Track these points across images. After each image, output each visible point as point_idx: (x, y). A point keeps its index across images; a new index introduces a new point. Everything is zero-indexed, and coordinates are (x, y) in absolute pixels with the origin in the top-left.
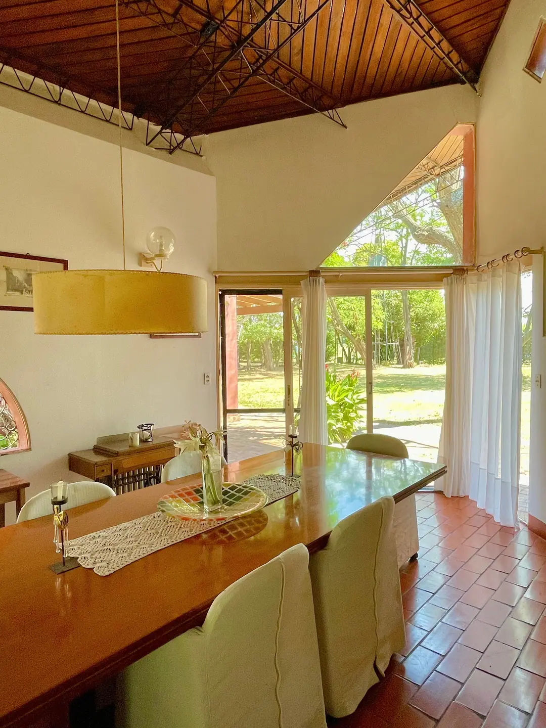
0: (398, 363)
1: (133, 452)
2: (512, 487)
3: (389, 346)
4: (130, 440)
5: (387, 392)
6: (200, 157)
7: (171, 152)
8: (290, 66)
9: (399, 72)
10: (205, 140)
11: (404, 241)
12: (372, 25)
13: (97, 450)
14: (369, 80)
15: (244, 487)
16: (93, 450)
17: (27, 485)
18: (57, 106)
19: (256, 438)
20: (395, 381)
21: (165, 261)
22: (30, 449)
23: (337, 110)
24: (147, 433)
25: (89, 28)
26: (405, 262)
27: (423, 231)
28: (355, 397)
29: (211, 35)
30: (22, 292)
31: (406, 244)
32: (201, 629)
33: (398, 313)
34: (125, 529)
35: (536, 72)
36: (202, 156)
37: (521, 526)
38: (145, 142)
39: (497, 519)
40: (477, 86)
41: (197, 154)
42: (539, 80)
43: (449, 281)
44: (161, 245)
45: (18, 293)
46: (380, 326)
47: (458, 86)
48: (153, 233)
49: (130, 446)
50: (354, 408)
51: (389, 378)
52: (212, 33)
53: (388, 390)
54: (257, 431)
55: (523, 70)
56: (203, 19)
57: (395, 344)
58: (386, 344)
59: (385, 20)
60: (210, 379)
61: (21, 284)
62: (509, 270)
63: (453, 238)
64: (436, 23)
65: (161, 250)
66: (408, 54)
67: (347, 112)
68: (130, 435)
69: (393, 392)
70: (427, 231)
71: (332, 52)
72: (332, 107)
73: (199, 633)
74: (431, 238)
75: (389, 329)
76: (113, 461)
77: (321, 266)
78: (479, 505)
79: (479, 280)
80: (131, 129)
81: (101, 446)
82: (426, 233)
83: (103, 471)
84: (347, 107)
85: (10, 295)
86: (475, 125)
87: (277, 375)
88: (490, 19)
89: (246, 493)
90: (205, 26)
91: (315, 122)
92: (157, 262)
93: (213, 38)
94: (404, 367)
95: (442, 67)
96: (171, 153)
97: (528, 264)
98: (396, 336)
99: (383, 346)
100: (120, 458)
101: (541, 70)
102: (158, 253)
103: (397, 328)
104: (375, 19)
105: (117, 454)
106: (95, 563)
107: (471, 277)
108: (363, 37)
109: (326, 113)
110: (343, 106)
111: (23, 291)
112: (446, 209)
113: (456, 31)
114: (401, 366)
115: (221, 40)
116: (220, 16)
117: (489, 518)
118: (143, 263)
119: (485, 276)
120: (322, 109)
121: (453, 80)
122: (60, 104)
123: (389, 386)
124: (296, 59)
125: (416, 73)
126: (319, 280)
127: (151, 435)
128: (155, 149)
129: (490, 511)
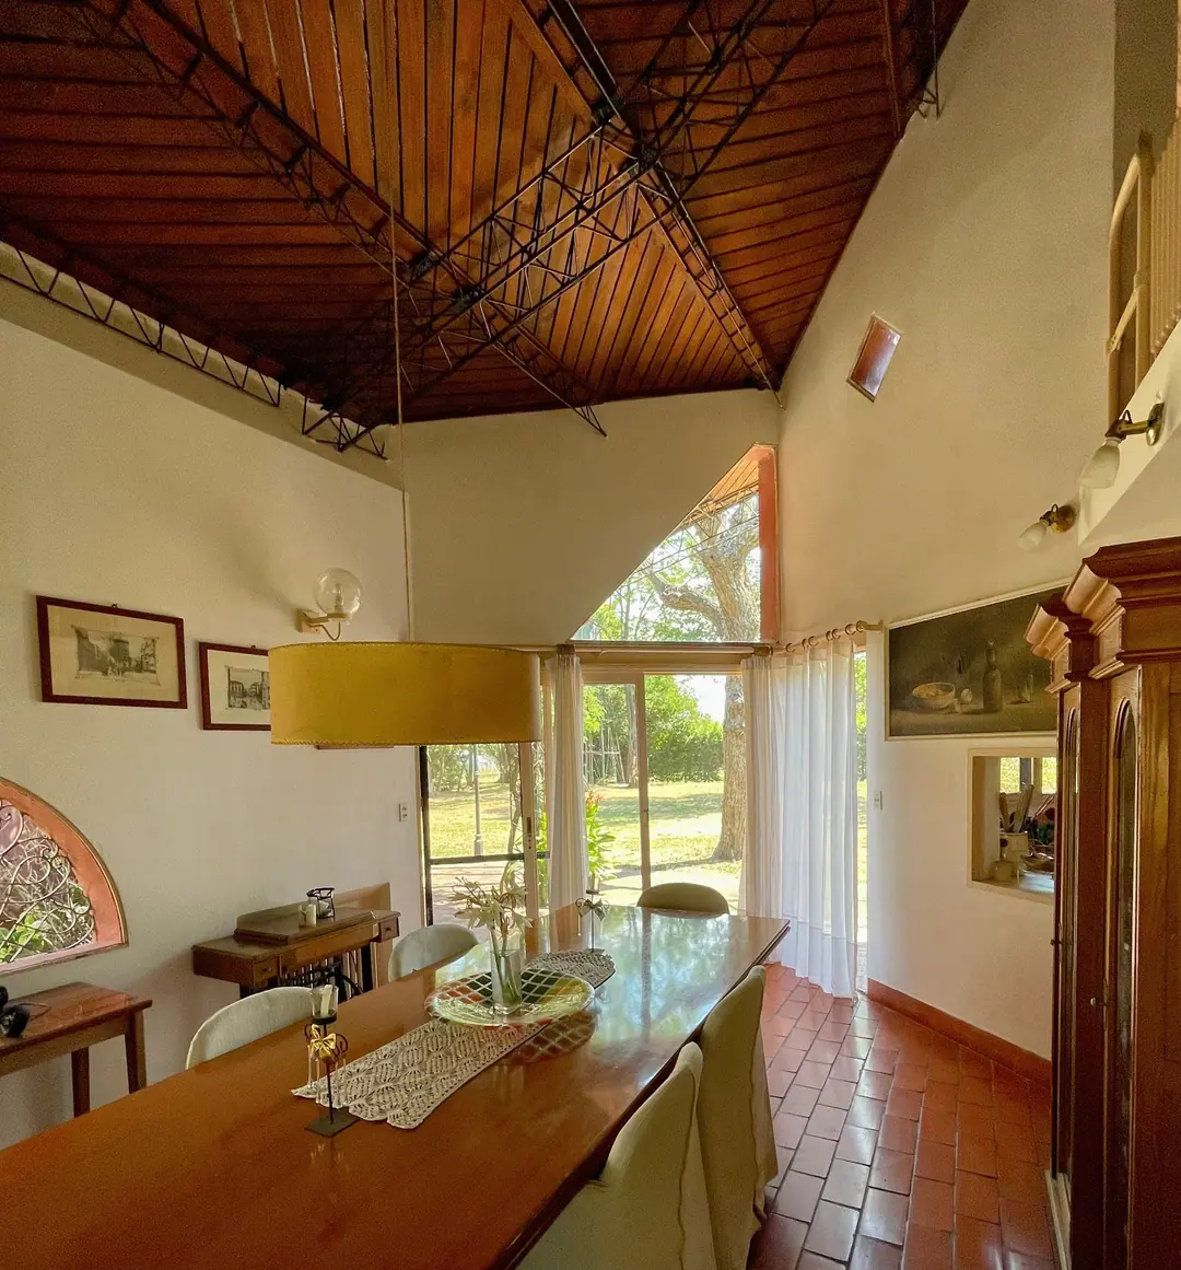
0: (619, 781)
1: (310, 936)
2: (848, 943)
3: (606, 755)
4: (301, 916)
5: (617, 823)
6: (382, 460)
7: (341, 448)
8: (534, 335)
9: (681, 363)
10: (390, 434)
11: (624, 602)
12: (657, 290)
13: (243, 936)
14: (642, 370)
15: (543, 972)
16: (234, 937)
17: (148, 1004)
18: (155, 353)
19: (446, 902)
20: (622, 807)
21: (346, 624)
22: (127, 942)
23: (593, 408)
24: (325, 904)
25: (220, 231)
26: (626, 634)
27: (675, 590)
28: (594, 831)
29: (425, 272)
30: (105, 673)
31: (628, 607)
32: (602, 1183)
33: (617, 708)
34: (392, 1055)
35: (867, 387)
36: (385, 459)
37: (860, 996)
38: (301, 429)
39: (827, 989)
40: (779, 394)
41: (380, 455)
42: (871, 398)
43: (750, 664)
44: (339, 599)
45: (99, 674)
46: (596, 727)
47: (754, 391)
48: (324, 579)
49: (301, 927)
50: (596, 849)
51: (612, 803)
52: (429, 269)
53: (617, 820)
54: (443, 891)
55: (848, 381)
56: (418, 244)
57: (614, 753)
58: (602, 754)
59: (676, 286)
60: (408, 812)
61: (104, 657)
62: (837, 651)
63: (717, 602)
64: (739, 301)
65: (338, 607)
66: (697, 338)
67: (607, 412)
68: (300, 908)
69: (625, 823)
70: (681, 591)
71: (597, 319)
72: (585, 402)
73: (602, 1189)
74: (687, 601)
75: (605, 732)
76: (280, 951)
77: (572, 639)
78: (798, 974)
79: (790, 663)
80: (277, 405)
81: (247, 928)
82: (679, 594)
83: (266, 970)
84: (605, 404)
85: (84, 677)
86: (777, 449)
87: (441, 804)
88: (799, 306)
89: (551, 982)
90: (419, 257)
91: (564, 422)
92: (331, 625)
93: (429, 277)
94: (629, 787)
95: (738, 362)
96: (341, 450)
97: (862, 643)
98: (615, 743)
99: (597, 756)
100: (291, 947)
101: (874, 383)
102: (333, 611)
103: (616, 731)
104: (661, 283)
105: (284, 941)
106: (381, 1111)
107: (777, 660)
108: (642, 306)
109: (578, 409)
110: (600, 402)
111: (107, 670)
112: (711, 561)
113: (761, 315)
114: (627, 785)
115: (441, 281)
116: (442, 244)
117: (815, 989)
118: (304, 625)
119: (797, 659)
120: (574, 405)
121: (749, 381)
122: (159, 351)
123: (615, 814)
124: (545, 326)
125: (704, 365)
126: (572, 660)
127: (332, 906)
128: (318, 441)
129: (815, 980)
